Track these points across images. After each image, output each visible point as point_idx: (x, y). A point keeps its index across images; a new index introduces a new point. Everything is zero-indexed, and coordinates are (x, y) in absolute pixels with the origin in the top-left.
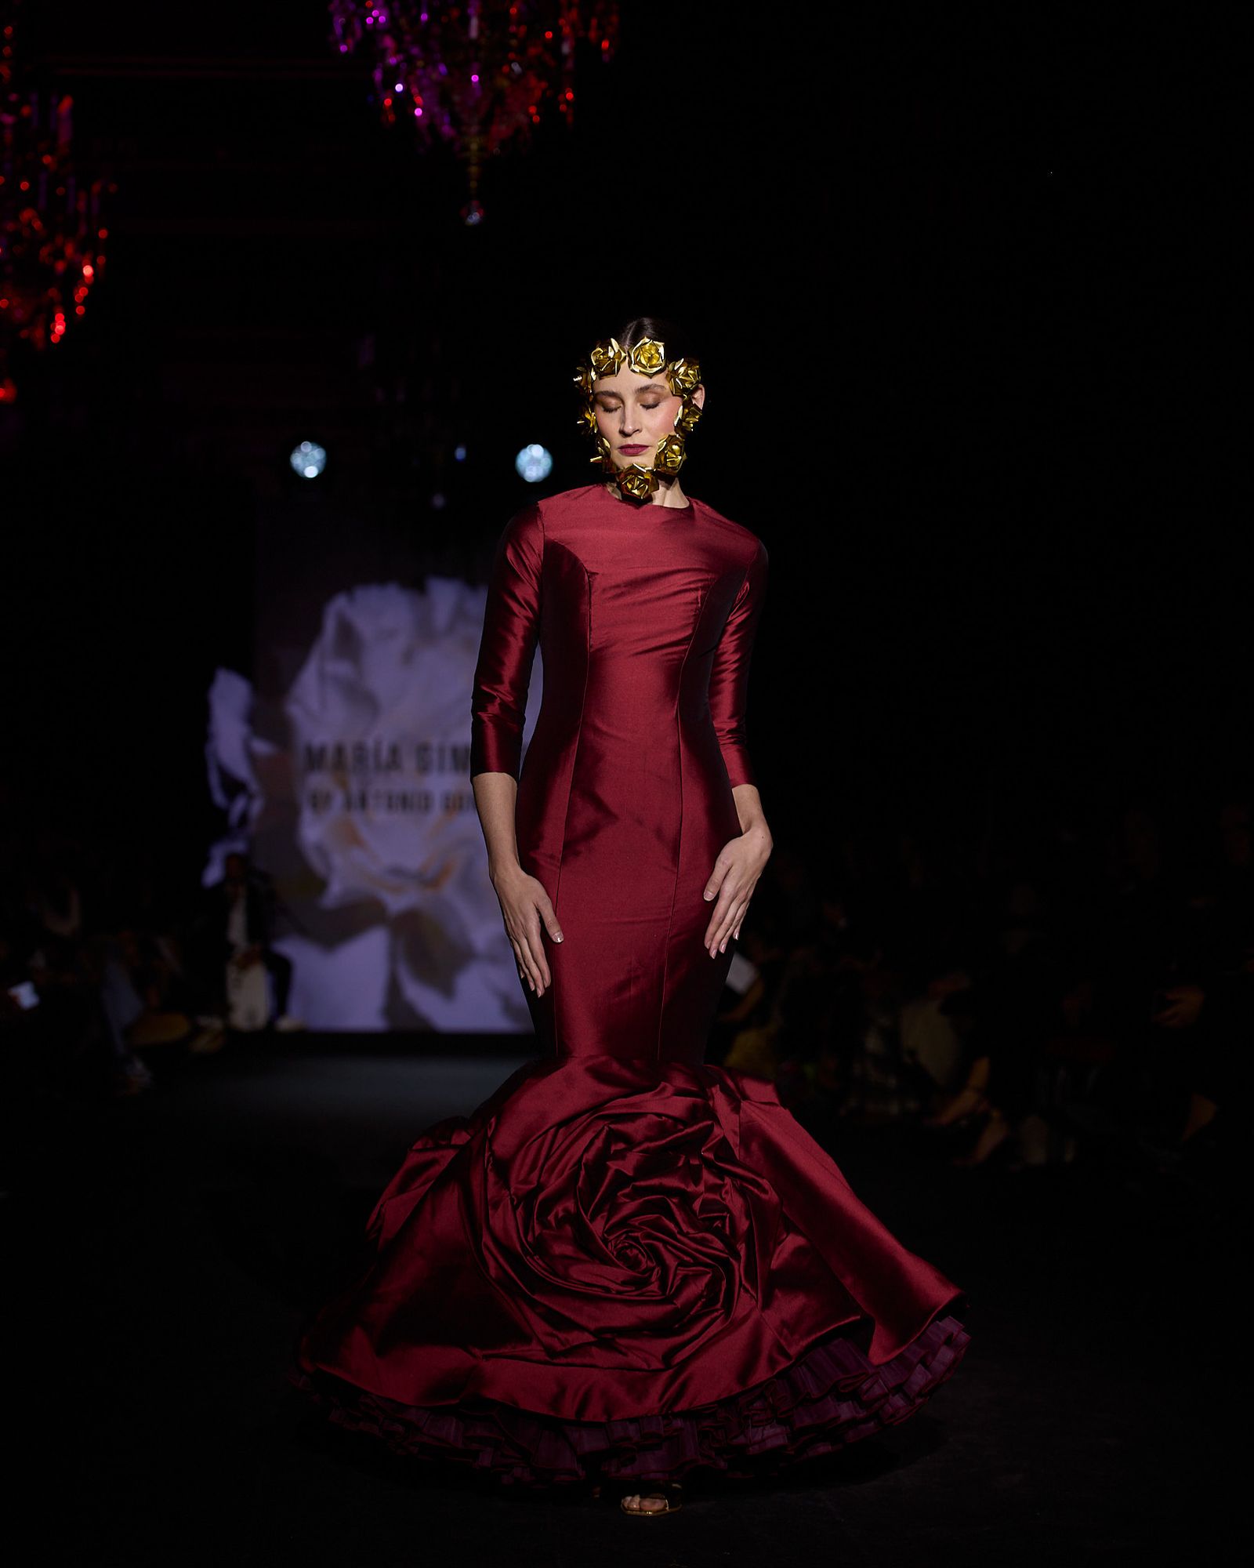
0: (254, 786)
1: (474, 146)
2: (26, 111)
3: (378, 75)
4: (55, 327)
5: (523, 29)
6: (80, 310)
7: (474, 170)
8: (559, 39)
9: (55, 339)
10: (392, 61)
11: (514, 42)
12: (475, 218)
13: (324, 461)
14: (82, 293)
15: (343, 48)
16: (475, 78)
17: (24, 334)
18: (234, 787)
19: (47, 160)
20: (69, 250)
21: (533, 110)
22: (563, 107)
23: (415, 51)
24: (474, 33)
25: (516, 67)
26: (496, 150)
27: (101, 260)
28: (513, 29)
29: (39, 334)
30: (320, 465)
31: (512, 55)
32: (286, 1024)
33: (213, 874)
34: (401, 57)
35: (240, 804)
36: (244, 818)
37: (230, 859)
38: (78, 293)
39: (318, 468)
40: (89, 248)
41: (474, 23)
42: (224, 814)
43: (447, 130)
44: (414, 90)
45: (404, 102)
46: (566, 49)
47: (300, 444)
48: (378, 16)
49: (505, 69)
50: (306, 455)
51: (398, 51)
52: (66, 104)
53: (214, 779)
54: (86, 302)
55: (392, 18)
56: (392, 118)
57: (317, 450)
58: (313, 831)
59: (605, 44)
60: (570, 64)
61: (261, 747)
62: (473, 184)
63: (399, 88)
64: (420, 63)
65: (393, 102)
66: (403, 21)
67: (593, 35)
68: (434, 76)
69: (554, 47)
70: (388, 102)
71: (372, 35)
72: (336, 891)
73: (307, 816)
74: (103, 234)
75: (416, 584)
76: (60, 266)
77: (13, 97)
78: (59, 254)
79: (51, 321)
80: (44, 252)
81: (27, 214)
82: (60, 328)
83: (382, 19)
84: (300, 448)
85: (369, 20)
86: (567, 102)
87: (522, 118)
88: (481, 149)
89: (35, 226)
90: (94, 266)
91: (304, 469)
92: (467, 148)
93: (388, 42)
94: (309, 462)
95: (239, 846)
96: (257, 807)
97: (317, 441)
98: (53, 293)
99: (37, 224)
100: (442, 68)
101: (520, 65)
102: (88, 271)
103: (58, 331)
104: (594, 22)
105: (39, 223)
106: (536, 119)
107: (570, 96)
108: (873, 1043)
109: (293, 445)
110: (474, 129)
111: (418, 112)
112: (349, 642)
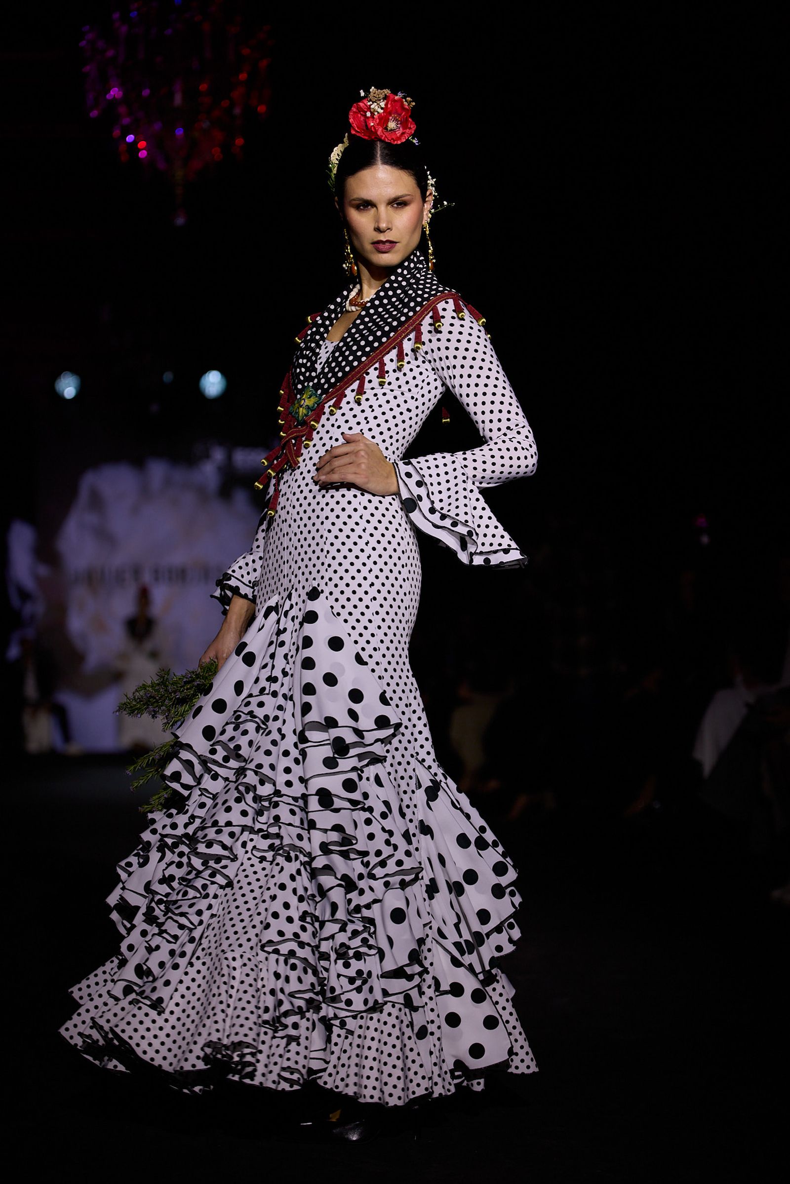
0: (38, 595)
1: (179, 174)
3: (115, 132)
5: (208, 100)
7: (179, 190)
8: (232, 105)
10: (126, 121)
11: (204, 108)
12: (180, 221)
13: (78, 387)
15: (94, 114)
16: (178, 130)
18: (25, 596)
21: (216, 150)
22: (236, 149)
23: (141, 114)
24: (178, 101)
25: (205, 124)
26: (193, 178)
28: (202, 100)
31: (202, 116)
33: (14, 652)
34: (132, 118)
35: (28, 608)
36: (32, 616)
37: (23, 642)
39: (75, 388)
41: (178, 96)
42: (19, 614)
43: (162, 165)
44: (140, 139)
45: (133, 148)
46: (237, 111)
47: (62, 374)
48: (115, 93)
49: (198, 125)
50: (66, 381)
51: (129, 115)
53: (12, 592)
55: (125, 94)
56: (124, 158)
57: (74, 377)
58: (76, 624)
59: (262, 108)
60: (239, 121)
61: (43, 570)
62: (179, 199)
63: (129, 138)
64: (145, 122)
65: (126, 147)
66: (132, 96)
67: (254, 102)
68: (154, 128)
69: (229, 111)
70: (121, 147)
71: (111, 106)
72: (93, 659)
73: (73, 612)
75: (138, 462)
83: (117, 95)
84: (61, 377)
85: (109, 96)
86: (238, 145)
87: (209, 155)
88: (184, 176)
91: (65, 393)
92: (174, 176)
93: (123, 110)
94: (68, 388)
95: (30, 633)
96: (40, 609)
97: (74, 371)
100: (159, 125)
101: (208, 122)
104: (255, 94)
106: (218, 156)
107: (240, 141)
109: (58, 375)
110: (179, 163)
111: (141, 153)
112: (97, 502)
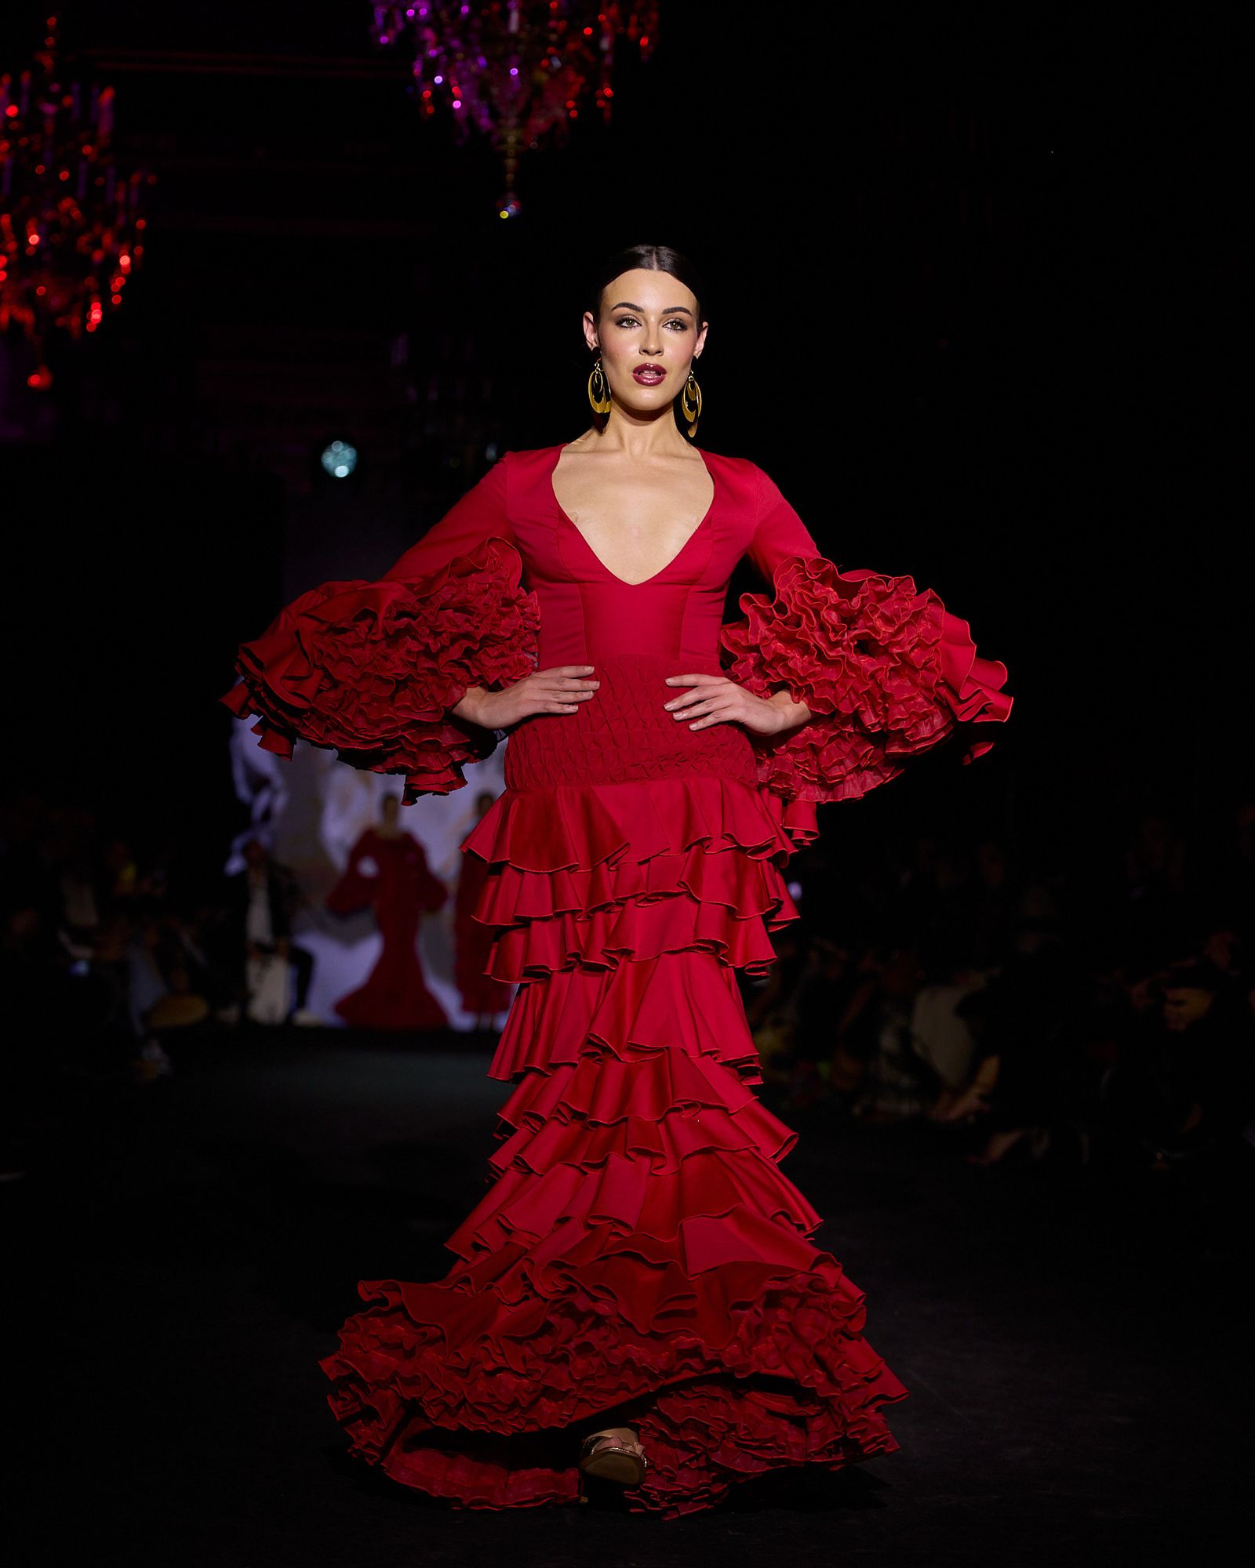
0: (278, 781)
1: (511, 139)
2: (68, 101)
3: (417, 70)
4: (90, 316)
5: (562, 25)
6: (116, 300)
7: (511, 163)
8: (598, 34)
9: (90, 328)
10: (432, 53)
11: (554, 37)
12: (508, 212)
13: (355, 460)
14: (118, 283)
15: (384, 39)
16: (514, 71)
17: (60, 322)
18: (259, 783)
19: (87, 150)
20: (107, 239)
21: (571, 104)
22: (601, 103)
23: (455, 43)
24: (514, 25)
25: (557, 63)
26: (533, 144)
27: (139, 250)
28: (552, 24)
29: (75, 322)
30: (351, 464)
31: (551, 50)
32: (305, 1017)
33: (235, 865)
34: (441, 48)
35: (263, 800)
36: (267, 815)
37: (251, 851)
38: (114, 282)
39: (350, 468)
40: (126, 238)
41: (515, 17)
42: (247, 808)
43: (485, 122)
44: (453, 81)
45: (443, 95)
46: (605, 44)
47: (332, 443)
48: (419, 8)
49: (544, 63)
50: (337, 454)
51: (438, 44)
52: (108, 95)
53: (239, 773)
54: (123, 291)
55: (434, 11)
56: (430, 110)
57: (349, 449)
58: (335, 827)
59: (644, 41)
60: (608, 60)
62: (510, 177)
63: (438, 79)
64: (460, 56)
65: (433, 93)
66: (444, 14)
67: (632, 31)
68: (474, 68)
69: (593, 43)
70: (427, 94)
71: (412, 26)
73: (331, 810)
74: (141, 224)
76: (98, 256)
77: (55, 88)
78: (97, 244)
79: (87, 310)
80: (83, 241)
81: (66, 204)
82: (96, 316)
83: (423, 11)
84: (331, 448)
85: (410, 13)
86: (606, 98)
87: (559, 112)
88: (519, 142)
89: (73, 215)
90: (131, 255)
91: (335, 468)
92: (503, 141)
93: (429, 34)
94: (340, 463)
96: (280, 802)
97: (349, 441)
98: (90, 281)
99: (76, 214)
100: (482, 61)
101: (560, 60)
102: (125, 260)
103: (94, 319)
104: (634, 19)
105: (78, 212)
106: (574, 114)
107: (608, 92)
108: (888, 1041)
109: (325, 445)
110: (512, 121)
111: (457, 104)
